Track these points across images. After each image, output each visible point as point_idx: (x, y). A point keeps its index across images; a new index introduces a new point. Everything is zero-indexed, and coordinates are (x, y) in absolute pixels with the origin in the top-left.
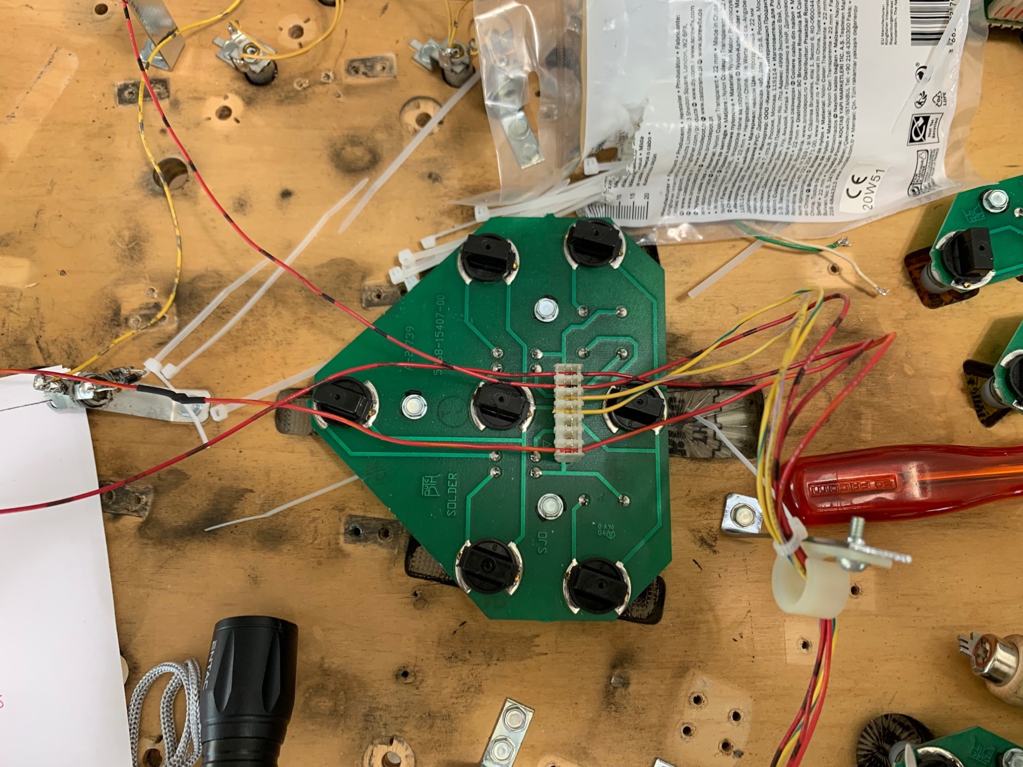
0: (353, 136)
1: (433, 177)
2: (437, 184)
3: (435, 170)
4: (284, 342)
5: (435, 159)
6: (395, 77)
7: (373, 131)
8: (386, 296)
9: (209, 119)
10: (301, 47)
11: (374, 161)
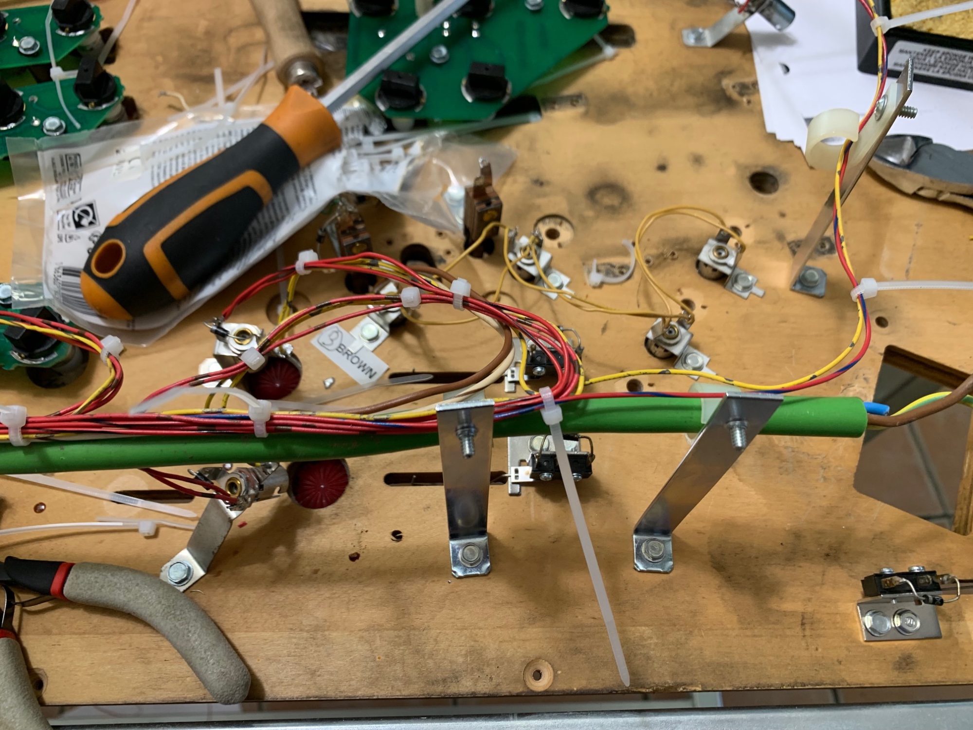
1: (539, 183)
2: (535, 178)
3: (538, 189)
4: (639, 73)
5: (539, 196)
6: (584, 264)
7: (597, 217)
8: (567, 102)
9: (747, 226)
10: (679, 290)
11: (592, 193)
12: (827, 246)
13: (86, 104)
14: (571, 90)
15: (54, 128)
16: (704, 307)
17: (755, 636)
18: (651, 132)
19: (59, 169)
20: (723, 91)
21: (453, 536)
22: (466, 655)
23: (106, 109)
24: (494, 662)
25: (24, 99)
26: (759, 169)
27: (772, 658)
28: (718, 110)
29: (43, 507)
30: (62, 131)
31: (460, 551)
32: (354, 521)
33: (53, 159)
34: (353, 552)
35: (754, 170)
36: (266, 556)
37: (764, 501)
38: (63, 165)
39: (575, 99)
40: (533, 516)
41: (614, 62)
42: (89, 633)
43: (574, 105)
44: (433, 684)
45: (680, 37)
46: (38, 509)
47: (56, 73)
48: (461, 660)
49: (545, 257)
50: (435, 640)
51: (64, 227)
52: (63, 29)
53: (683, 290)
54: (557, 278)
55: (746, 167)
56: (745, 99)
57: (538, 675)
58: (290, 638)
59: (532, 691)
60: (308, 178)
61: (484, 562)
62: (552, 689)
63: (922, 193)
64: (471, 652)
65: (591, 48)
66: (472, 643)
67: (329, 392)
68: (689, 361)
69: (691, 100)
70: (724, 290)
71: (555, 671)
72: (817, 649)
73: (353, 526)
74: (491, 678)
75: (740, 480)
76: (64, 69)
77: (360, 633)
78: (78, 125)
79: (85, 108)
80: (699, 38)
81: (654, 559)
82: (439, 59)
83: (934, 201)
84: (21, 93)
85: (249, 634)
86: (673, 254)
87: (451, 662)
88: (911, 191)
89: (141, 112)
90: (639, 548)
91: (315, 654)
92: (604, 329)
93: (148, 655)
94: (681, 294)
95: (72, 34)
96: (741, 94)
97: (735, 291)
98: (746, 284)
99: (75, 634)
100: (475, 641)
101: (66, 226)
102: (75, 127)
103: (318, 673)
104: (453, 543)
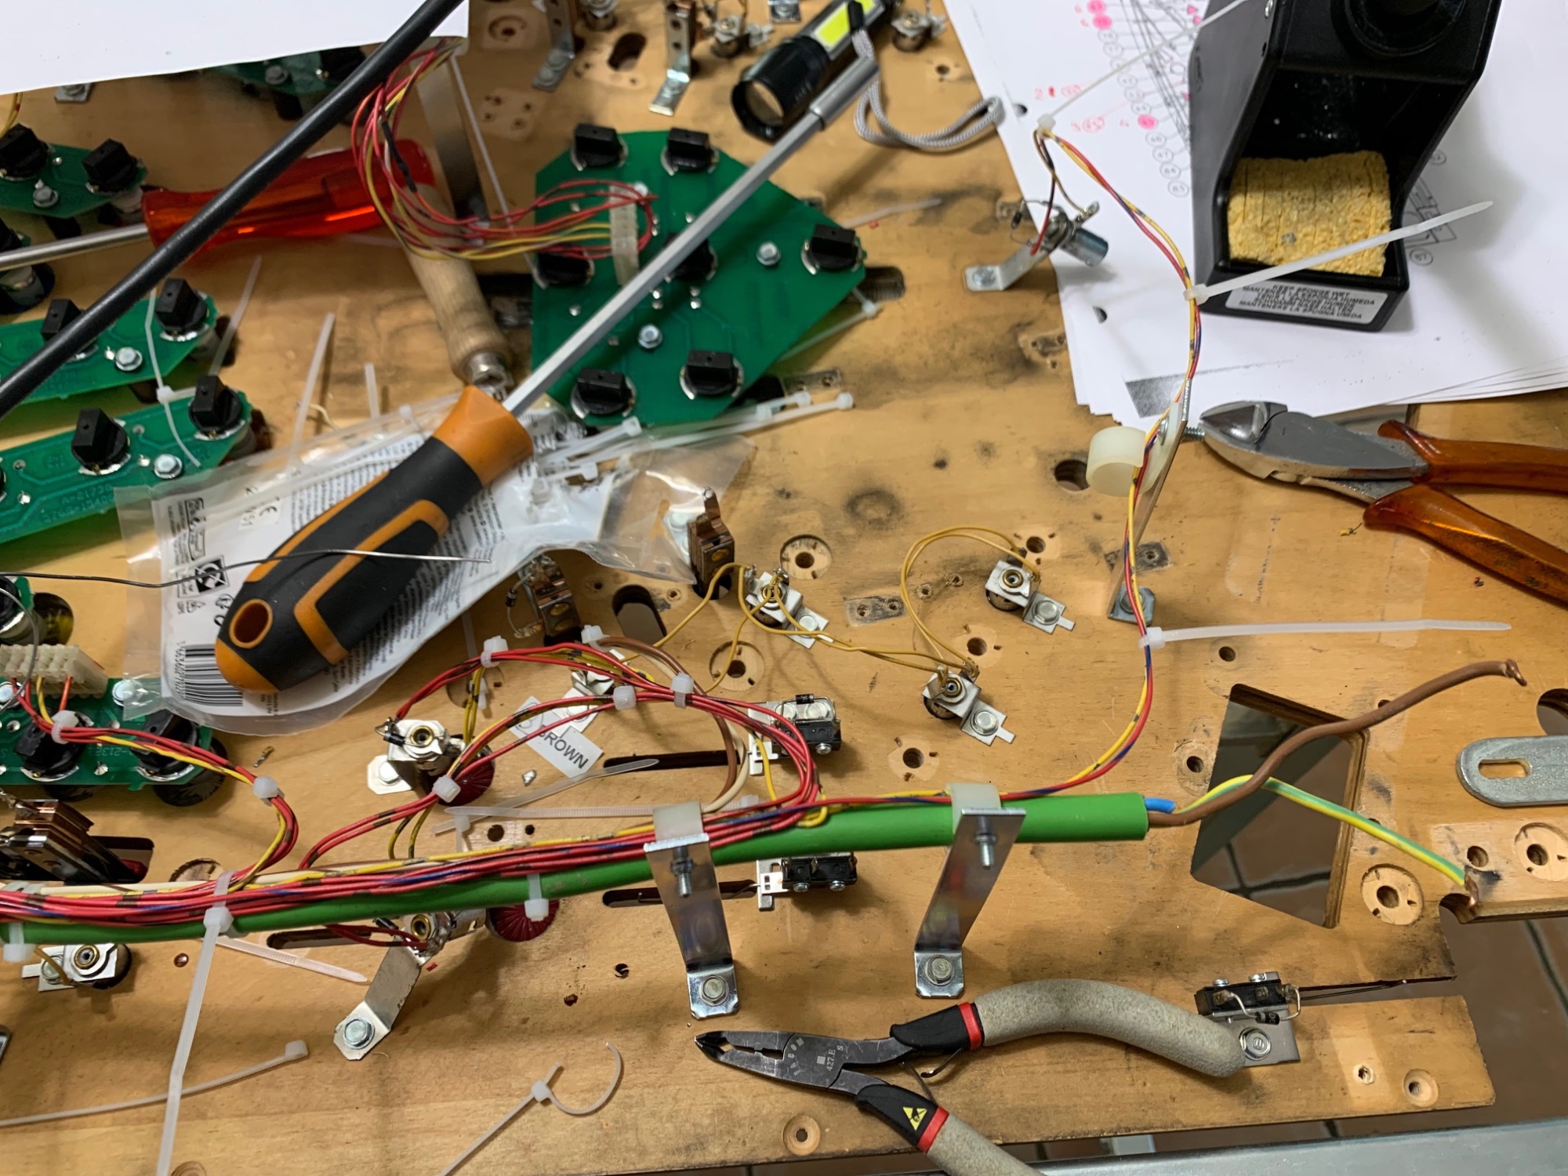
0: (881, 529)
2: (780, 488)
3: (783, 501)
6: (845, 599)
7: (860, 536)
9: (1052, 536)
10: (966, 627)
11: (852, 505)
12: (1157, 556)
13: (206, 434)
14: (822, 366)
15: (168, 469)
16: (997, 648)
17: (1067, 1072)
18: (926, 416)
19: (177, 519)
20: (1020, 350)
21: (692, 967)
22: (712, 1115)
23: (231, 436)
24: (747, 1122)
25: (127, 431)
26: (1067, 457)
27: (1089, 1099)
28: (1013, 379)
29: (185, 959)
30: (178, 472)
31: (700, 987)
32: (569, 955)
33: (170, 508)
34: (569, 994)
35: (1061, 458)
36: (463, 1004)
37: (1078, 899)
38: (181, 514)
39: (827, 375)
40: (790, 935)
41: (877, 321)
42: (252, 1115)
43: (827, 385)
44: (674, 1154)
45: (963, 280)
46: (178, 962)
47: (164, 393)
48: (706, 1121)
49: (793, 598)
50: (675, 1098)
51: (184, 592)
52: (169, 333)
53: (971, 627)
54: (812, 621)
55: (1050, 455)
56: (1048, 361)
57: (802, 1135)
58: (498, 1106)
59: (794, 1155)
60: (490, 507)
61: (731, 998)
62: (819, 1151)
63: (1278, 476)
64: (716, 1112)
65: (848, 307)
66: (720, 1100)
67: (528, 790)
68: (979, 721)
69: (977, 367)
70: (1024, 624)
71: (822, 1129)
72: (1145, 1084)
73: (567, 961)
74: (744, 1143)
75: (1047, 873)
76: (174, 388)
77: (582, 1096)
78: (197, 463)
79: (205, 438)
80: (988, 280)
81: (940, 981)
82: (649, 343)
83: (1295, 485)
84: (122, 423)
85: (446, 1104)
86: (957, 579)
87: (694, 1125)
88: (1265, 475)
89: (272, 430)
90: (920, 969)
91: (529, 1125)
92: (872, 685)
93: (326, 1137)
94: (969, 631)
95: (181, 339)
96: (1044, 354)
97: (1036, 624)
98: (1051, 615)
99: (237, 1116)
100: (723, 1097)
101: (188, 591)
102: (194, 465)
103: (533, 1148)
104: (691, 976)
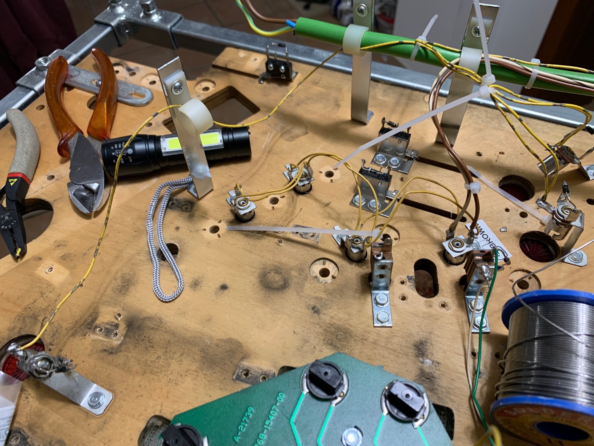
0: (278, 268)
1: (315, 310)
2: (316, 314)
3: (319, 306)
4: (174, 382)
6: (318, 243)
7: (291, 268)
8: (251, 377)
9: (205, 230)
10: (273, 210)
11: (284, 286)
94: (273, 207)
96: (117, 326)
